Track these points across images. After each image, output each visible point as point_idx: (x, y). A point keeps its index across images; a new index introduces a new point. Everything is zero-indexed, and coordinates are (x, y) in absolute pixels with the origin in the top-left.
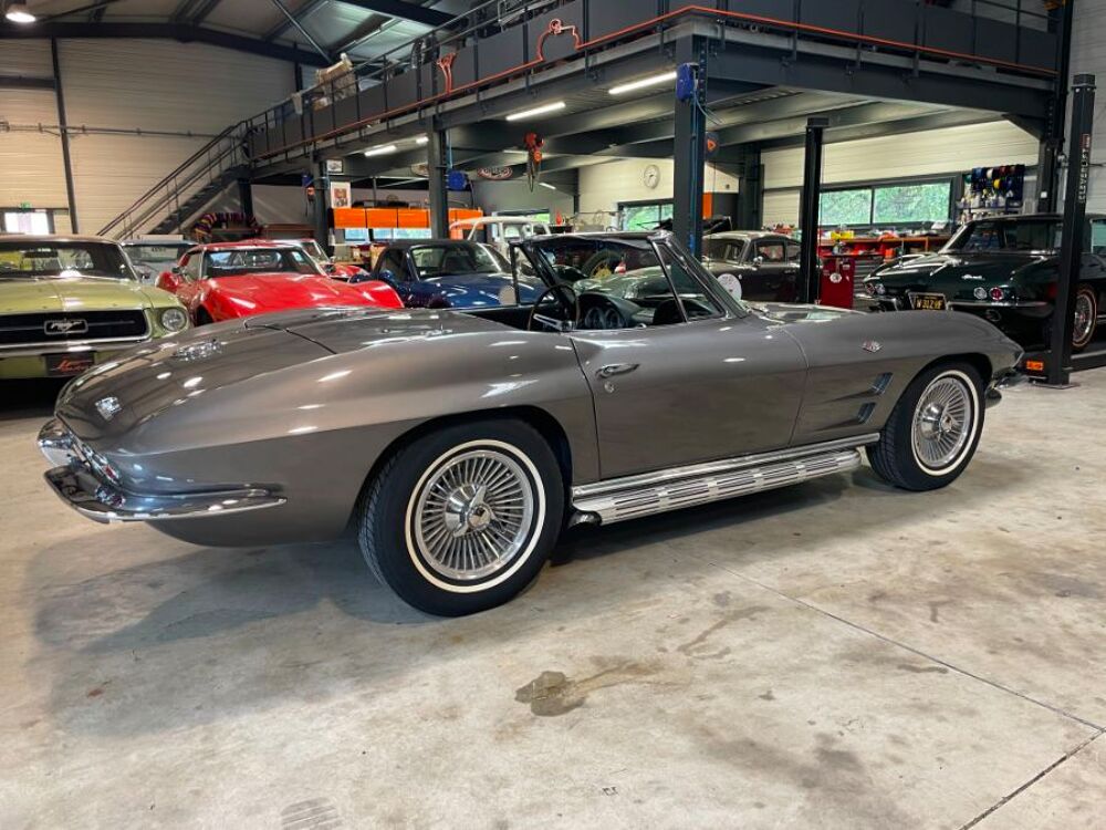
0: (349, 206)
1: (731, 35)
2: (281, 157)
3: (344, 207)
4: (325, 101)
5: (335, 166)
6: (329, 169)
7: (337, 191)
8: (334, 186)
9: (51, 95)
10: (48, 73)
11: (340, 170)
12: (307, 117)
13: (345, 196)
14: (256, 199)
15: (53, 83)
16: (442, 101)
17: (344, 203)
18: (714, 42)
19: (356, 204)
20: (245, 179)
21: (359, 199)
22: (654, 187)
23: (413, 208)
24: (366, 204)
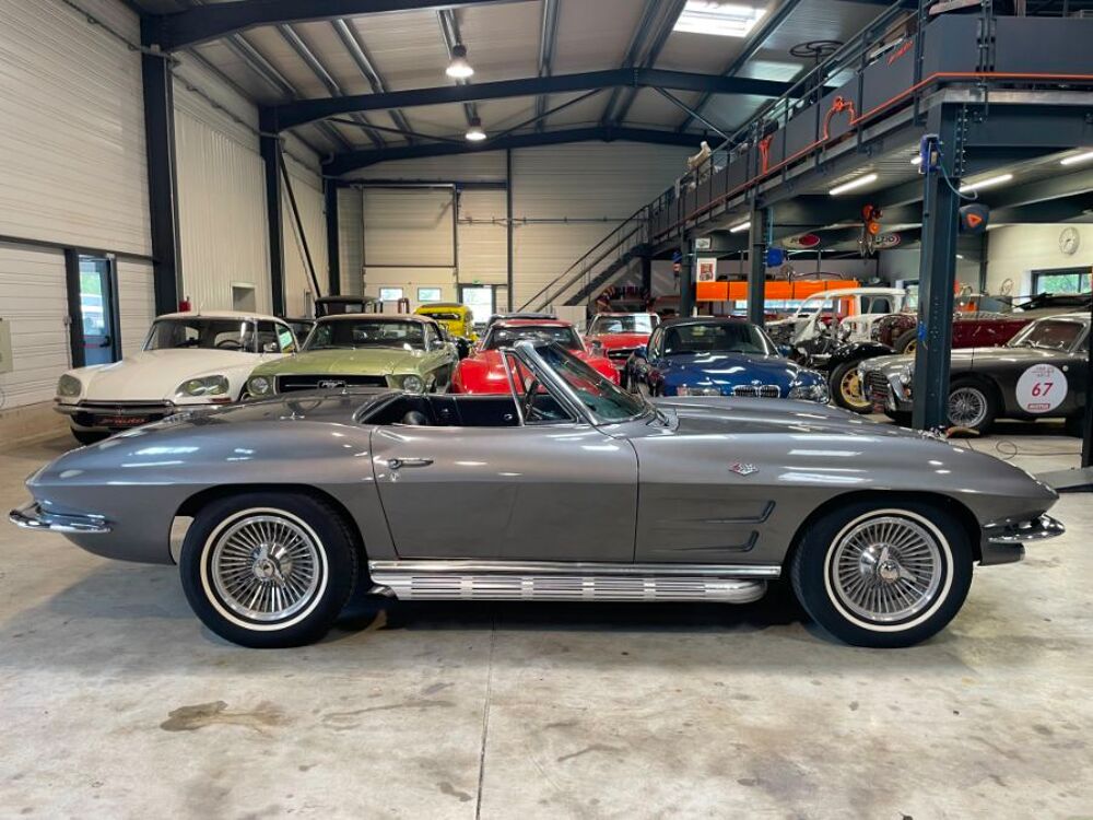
0: (714, 280)
1: (996, 97)
2: (665, 237)
3: (710, 281)
4: (693, 184)
5: (702, 243)
6: (697, 246)
7: (703, 267)
8: (700, 262)
9: (503, 194)
10: (502, 177)
11: (708, 246)
12: (681, 200)
13: (711, 270)
14: (655, 274)
15: (505, 185)
16: (763, 181)
17: (708, 277)
18: (974, 108)
19: (721, 278)
20: (646, 255)
21: (724, 273)
22: (1072, 253)
23: (779, 280)
24: (729, 278)
